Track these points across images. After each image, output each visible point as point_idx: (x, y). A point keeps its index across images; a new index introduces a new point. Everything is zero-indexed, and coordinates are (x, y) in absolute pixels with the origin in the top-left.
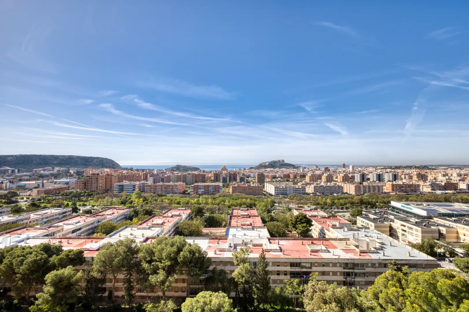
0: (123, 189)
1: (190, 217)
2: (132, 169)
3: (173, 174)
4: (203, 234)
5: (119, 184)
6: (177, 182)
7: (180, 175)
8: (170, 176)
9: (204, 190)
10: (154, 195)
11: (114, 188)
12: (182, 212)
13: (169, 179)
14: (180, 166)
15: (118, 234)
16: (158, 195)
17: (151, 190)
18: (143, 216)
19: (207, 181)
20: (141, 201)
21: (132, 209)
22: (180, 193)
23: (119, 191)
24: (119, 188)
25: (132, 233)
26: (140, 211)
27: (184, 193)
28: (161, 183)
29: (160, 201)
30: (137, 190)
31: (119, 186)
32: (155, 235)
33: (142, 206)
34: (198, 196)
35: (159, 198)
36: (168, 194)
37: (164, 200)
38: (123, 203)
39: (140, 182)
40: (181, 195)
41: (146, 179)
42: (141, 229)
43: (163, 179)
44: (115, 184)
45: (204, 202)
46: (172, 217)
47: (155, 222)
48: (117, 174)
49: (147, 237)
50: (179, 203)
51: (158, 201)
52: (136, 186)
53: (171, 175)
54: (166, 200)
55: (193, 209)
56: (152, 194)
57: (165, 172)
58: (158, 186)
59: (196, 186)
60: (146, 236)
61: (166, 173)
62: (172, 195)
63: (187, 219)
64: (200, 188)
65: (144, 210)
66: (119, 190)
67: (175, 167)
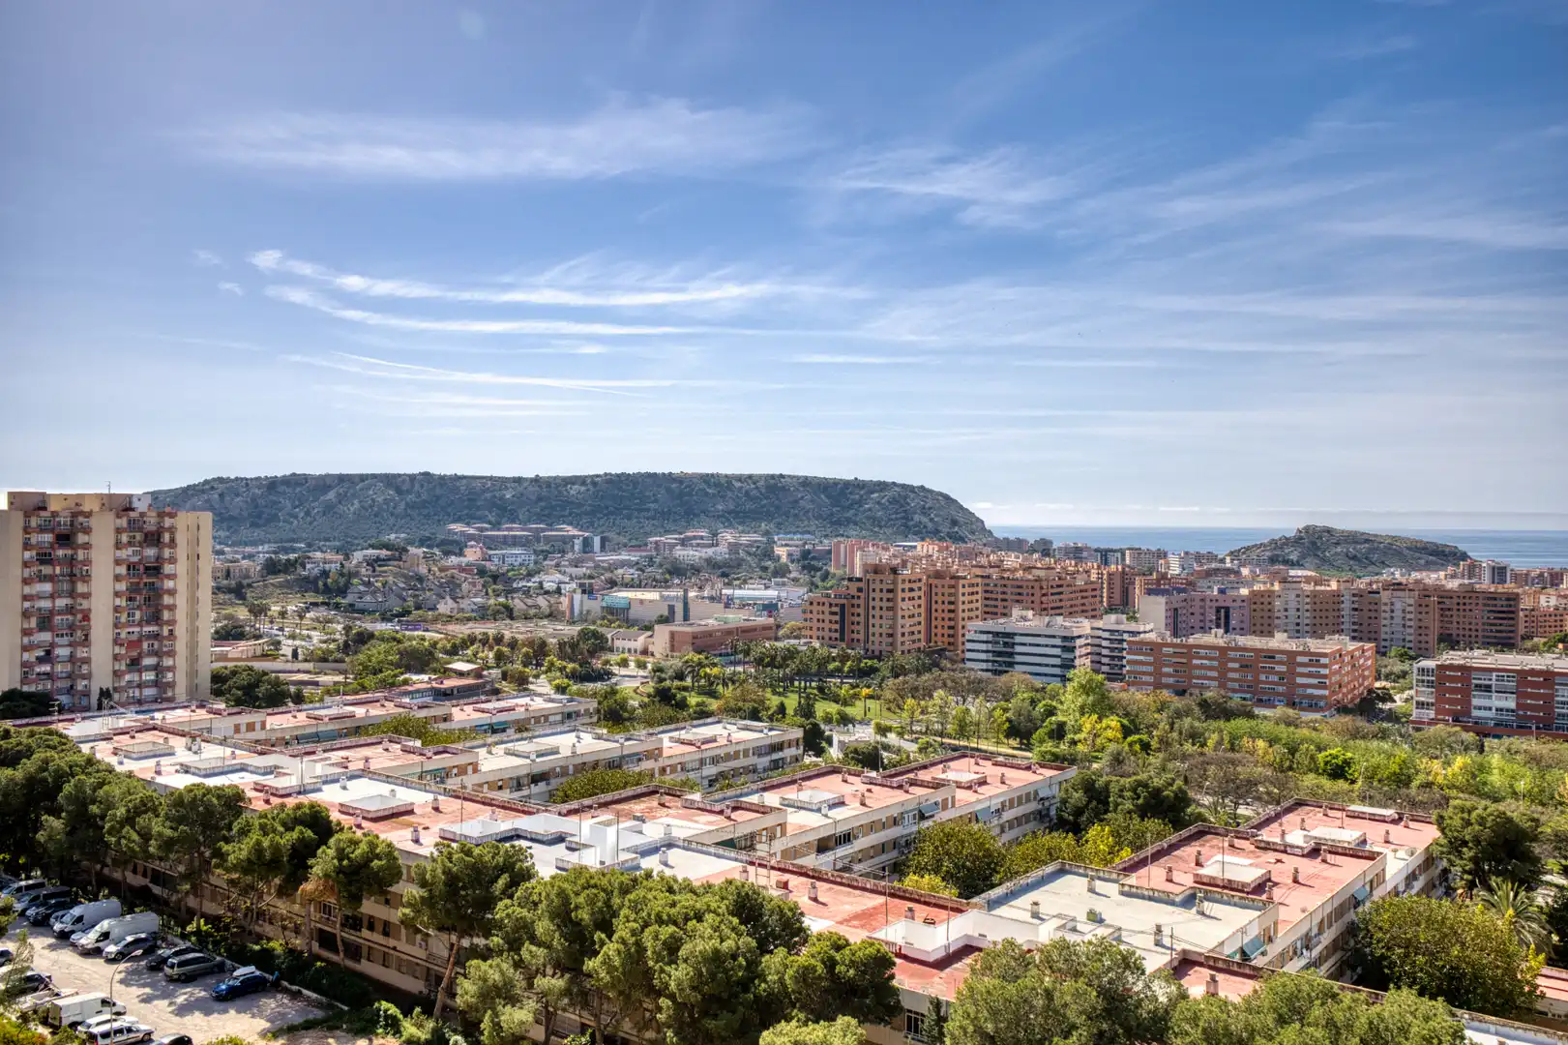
0: (1011, 655)
1: (1433, 874)
2: (1044, 548)
3: (1284, 581)
4: (1539, 1006)
5: (990, 625)
6: (1316, 634)
7: (1337, 594)
8: (1270, 594)
9: (1512, 705)
10: (1177, 703)
11: (969, 646)
12: (1375, 833)
13: (1261, 616)
14: (1329, 531)
15: (1025, 901)
16: (1204, 705)
17: (1157, 674)
18: (1136, 820)
19: (1528, 644)
20: (1110, 734)
21: (1073, 772)
22: (1343, 710)
23: (989, 666)
24: (990, 647)
25: (1098, 910)
26: (1114, 788)
27: (1368, 706)
28: (1216, 638)
29: (1220, 742)
30: (1083, 665)
31: (990, 637)
32: (1228, 950)
33: (1117, 760)
34: (1469, 737)
35: (1214, 724)
36: (1260, 702)
37: (1246, 742)
38: (1020, 731)
39: (1100, 624)
40: (1347, 719)
41: (1123, 603)
42: (1143, 897)
43: (1227, 610)
44: (970, 625)
45: (1521, 786)
46: (1314, 853)
47: (1210, 870)
48: (978, 572)
49: (1184, 951)
50: (1338, 772)
51: (1210, 743)
52: (1079, 642)
53: (1277, 587)
54: (1261, 744)
55: (1457, 822)
56: (1166, 694)
57: (1229, 571)
58: (1203, 652)
59: (1451, 667)
60: (1179, 947)
61: (1237, 573)
62: (1291, 712)
63: (1418, 885)
64: (1488, 688)
65: (1139, 784)
66: (990, 656)
67: (1297, 541)
